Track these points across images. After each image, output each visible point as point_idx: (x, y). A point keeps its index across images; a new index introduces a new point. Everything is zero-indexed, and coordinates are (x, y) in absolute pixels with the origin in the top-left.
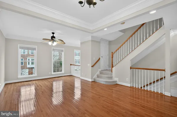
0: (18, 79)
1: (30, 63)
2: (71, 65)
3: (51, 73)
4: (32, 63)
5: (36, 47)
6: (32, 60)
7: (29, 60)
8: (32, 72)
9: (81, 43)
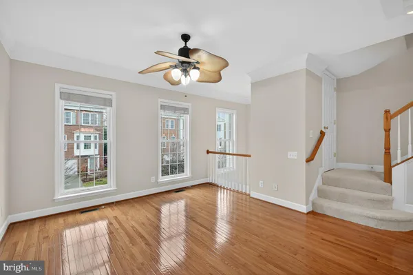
0: (54, 202)
1: (82, 146)
2: (208, 152)
3: (157, 178)
4: (87, 146)
5: (113, 95)
6: (86, 138)
7: (78, 137)
8: (87, 167)
9: (252, 84)
